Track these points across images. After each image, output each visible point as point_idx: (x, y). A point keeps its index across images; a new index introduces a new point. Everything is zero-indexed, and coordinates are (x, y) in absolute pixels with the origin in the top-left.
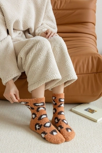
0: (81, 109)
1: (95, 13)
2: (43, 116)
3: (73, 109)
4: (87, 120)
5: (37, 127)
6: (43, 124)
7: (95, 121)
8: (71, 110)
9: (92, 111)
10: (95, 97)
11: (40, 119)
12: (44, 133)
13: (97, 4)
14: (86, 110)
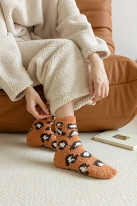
1: (111, 15)
2: (78, 144)
3: (96, 137)
4: (119, 148)
5: (70, 160)
6: (79, 154)
7: (130, 149)
8: (93, 139)
9: (124, 138)
11: (73, 147)
12: (84, 165)
13: (113, 4)
14: (115, 137)
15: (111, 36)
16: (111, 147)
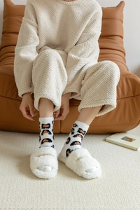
0: (117, 138)
1: (122, 22)
3: (107, 138)
8: (105, 140)
9: (131, 140)
10: (132, 125)
14: (123, 139)
15: (122, 42)
16: (119, 147)
